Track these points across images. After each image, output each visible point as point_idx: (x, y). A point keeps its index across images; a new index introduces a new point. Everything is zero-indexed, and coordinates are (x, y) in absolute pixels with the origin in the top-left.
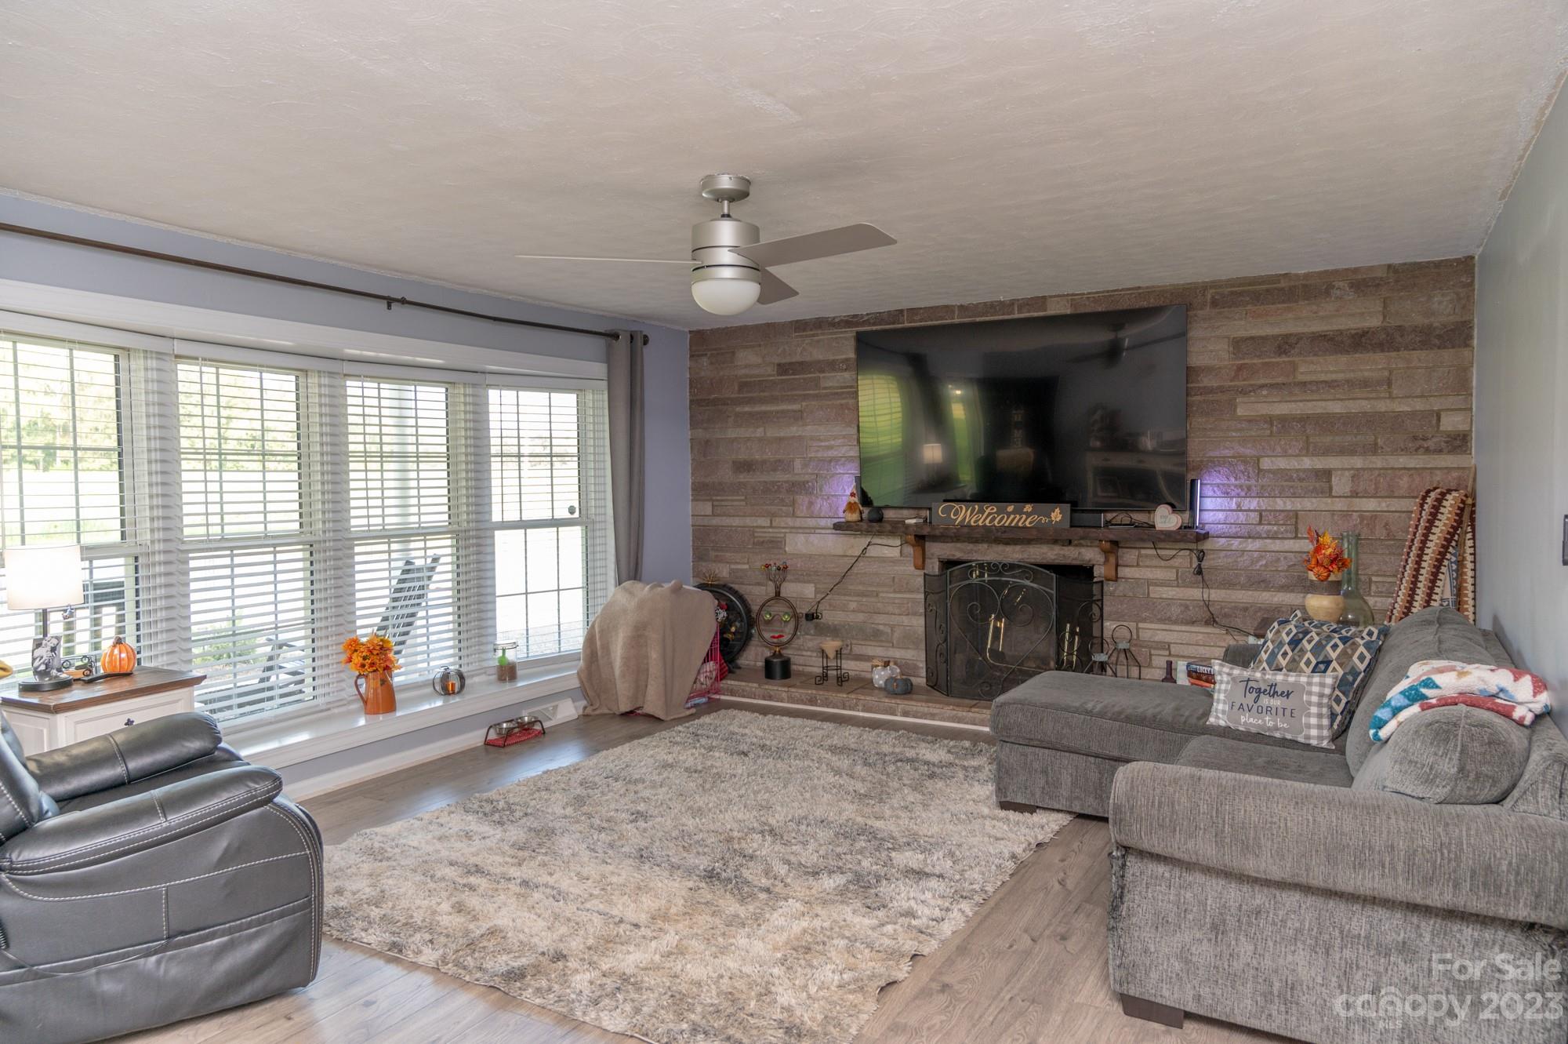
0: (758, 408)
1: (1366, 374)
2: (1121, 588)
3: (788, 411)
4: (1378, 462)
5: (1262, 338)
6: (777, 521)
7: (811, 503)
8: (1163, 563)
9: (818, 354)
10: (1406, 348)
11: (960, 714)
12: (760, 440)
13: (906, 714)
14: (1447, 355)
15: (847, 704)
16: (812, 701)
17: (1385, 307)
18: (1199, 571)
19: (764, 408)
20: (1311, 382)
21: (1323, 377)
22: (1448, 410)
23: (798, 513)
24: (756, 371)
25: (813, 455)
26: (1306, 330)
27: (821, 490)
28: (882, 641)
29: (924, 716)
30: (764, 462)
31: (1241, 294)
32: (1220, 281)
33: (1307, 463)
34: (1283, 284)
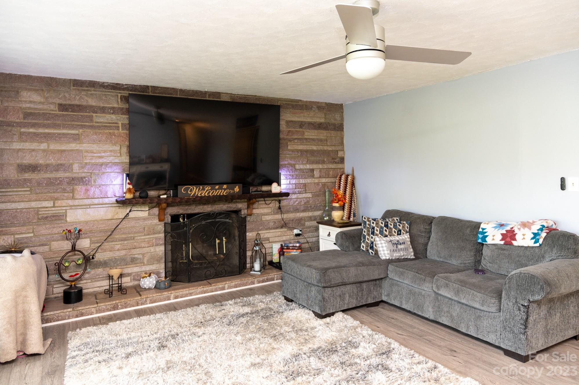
0: (41, 130)
1: (322, 137)
2: (252, 218)
3: (68, 134)
4: (325, 166)
5: (294, 121)
6: (58, 203)
7: (87, 190)
8: (267, 206)
9: (92, 102)
10: (330, 130)
11: (205, 289)
12: (44, 151)
13: (176, 297)
14: (339, 132)
15: (140, 302)
16: (115, 308)
17: (325, 116)
18: (280, 208)
19: (47, 131)
20: (308, 139)
21: (311, 137)
22: (340, 150)
23: (77, 196)
24: (40, 106)
25: (88, 161)
26: (306, 120)
27: (95, 182)
28: (138, 263)
29: (186, 296)
30: (47, 166)
31: (289, 104)
32: (282, 99)
33: (308, 166)
34: (300, 103)
